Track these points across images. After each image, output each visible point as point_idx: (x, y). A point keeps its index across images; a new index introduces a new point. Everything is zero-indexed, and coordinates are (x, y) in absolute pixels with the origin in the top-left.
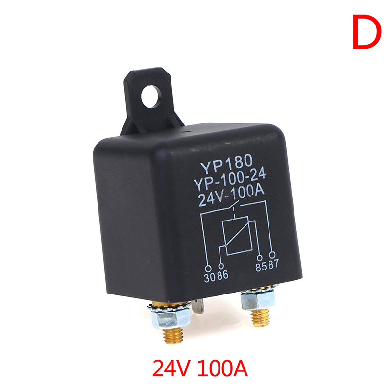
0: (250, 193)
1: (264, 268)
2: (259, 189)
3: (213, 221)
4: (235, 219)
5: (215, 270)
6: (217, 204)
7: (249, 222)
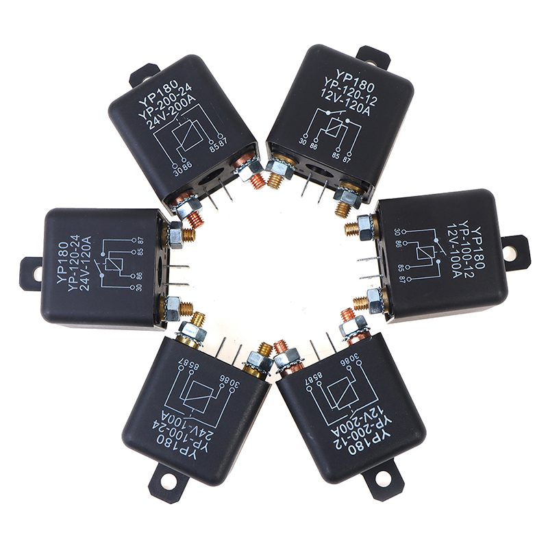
0: (172, 417)
1: (192, 364)
2: (164, 416)
3: (210, 417)
4: (193, 409)
5: (228, 386)
6: (200, 426)
7: (185, 400)
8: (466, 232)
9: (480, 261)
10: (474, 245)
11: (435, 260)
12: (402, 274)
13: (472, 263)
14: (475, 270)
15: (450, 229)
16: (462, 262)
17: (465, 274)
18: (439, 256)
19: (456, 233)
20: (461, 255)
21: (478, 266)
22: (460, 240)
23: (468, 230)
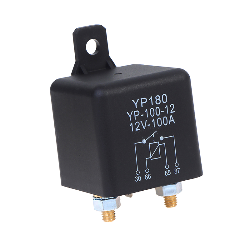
8: (137, 113)
9: (161, 99)
10: (148, 106)
11: (161, 142)
12: (172, 171)
13: (162, 106)
14: (168, 104)
15: (134, 129)
16: (162, 115)
17: (171, 112)
18: (157, 138)
19: (137, 123)
20: (156, 117)
21: (165, 101)
22: (143, 119)
23: (135, 112)
